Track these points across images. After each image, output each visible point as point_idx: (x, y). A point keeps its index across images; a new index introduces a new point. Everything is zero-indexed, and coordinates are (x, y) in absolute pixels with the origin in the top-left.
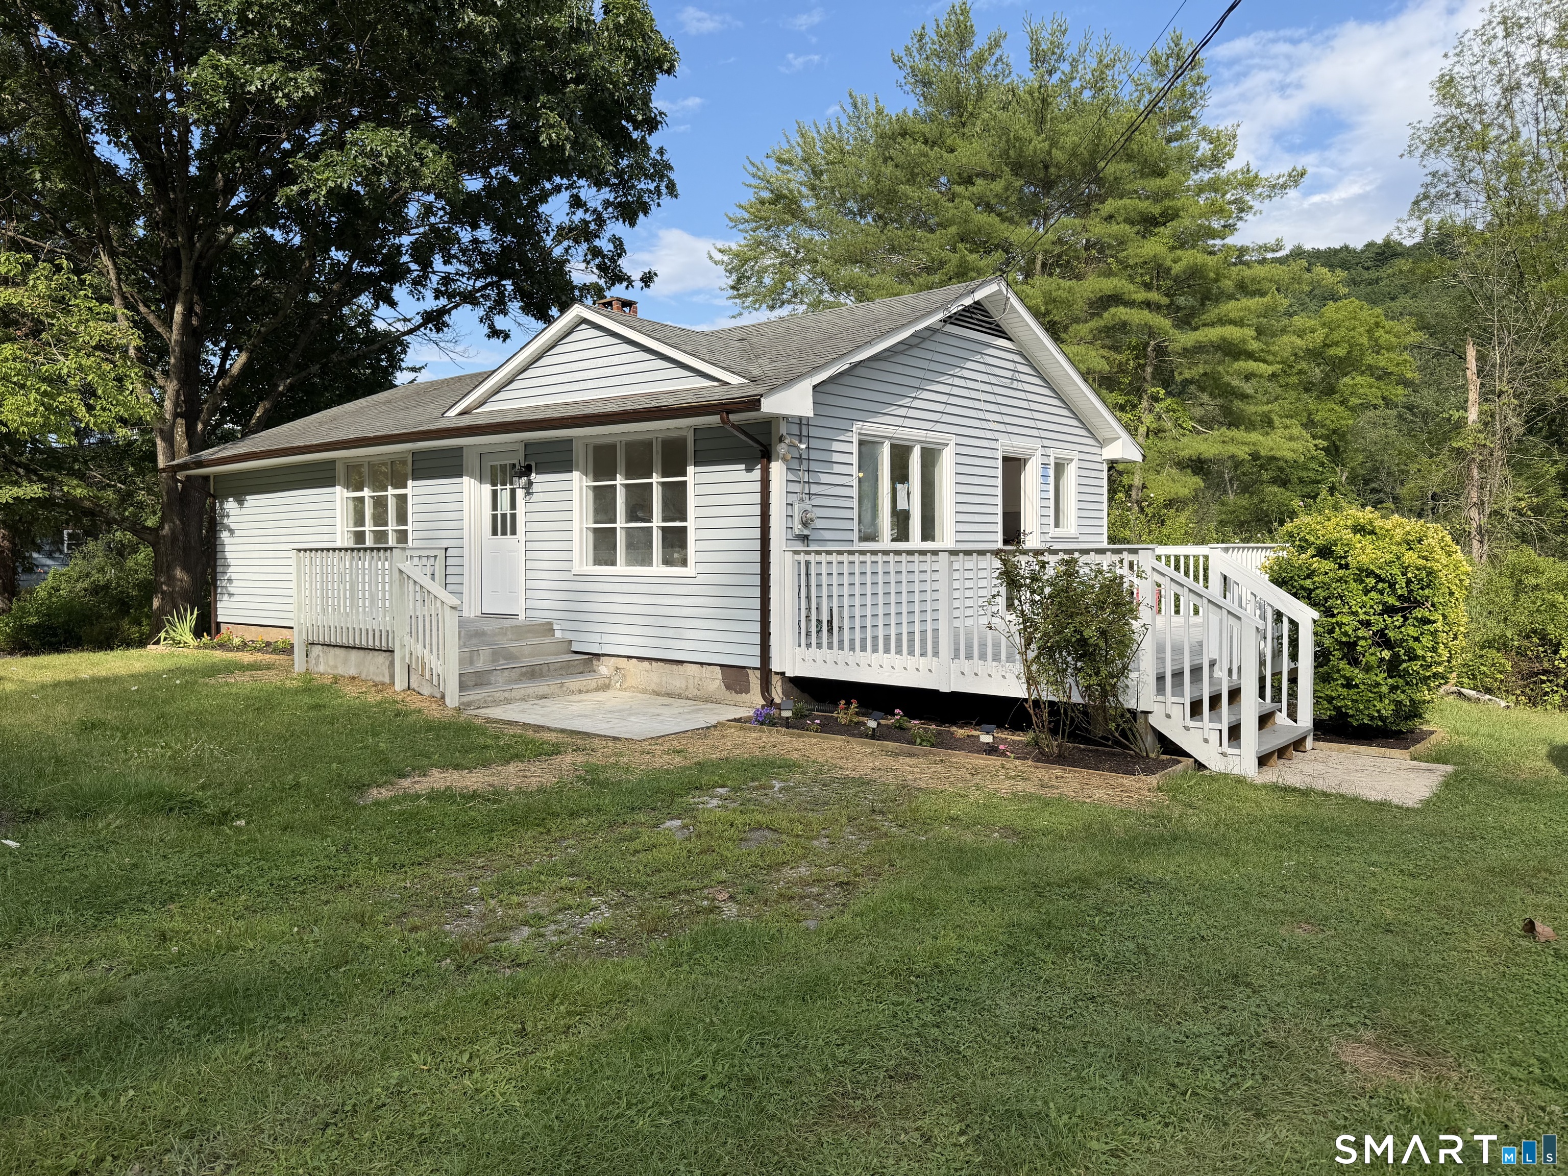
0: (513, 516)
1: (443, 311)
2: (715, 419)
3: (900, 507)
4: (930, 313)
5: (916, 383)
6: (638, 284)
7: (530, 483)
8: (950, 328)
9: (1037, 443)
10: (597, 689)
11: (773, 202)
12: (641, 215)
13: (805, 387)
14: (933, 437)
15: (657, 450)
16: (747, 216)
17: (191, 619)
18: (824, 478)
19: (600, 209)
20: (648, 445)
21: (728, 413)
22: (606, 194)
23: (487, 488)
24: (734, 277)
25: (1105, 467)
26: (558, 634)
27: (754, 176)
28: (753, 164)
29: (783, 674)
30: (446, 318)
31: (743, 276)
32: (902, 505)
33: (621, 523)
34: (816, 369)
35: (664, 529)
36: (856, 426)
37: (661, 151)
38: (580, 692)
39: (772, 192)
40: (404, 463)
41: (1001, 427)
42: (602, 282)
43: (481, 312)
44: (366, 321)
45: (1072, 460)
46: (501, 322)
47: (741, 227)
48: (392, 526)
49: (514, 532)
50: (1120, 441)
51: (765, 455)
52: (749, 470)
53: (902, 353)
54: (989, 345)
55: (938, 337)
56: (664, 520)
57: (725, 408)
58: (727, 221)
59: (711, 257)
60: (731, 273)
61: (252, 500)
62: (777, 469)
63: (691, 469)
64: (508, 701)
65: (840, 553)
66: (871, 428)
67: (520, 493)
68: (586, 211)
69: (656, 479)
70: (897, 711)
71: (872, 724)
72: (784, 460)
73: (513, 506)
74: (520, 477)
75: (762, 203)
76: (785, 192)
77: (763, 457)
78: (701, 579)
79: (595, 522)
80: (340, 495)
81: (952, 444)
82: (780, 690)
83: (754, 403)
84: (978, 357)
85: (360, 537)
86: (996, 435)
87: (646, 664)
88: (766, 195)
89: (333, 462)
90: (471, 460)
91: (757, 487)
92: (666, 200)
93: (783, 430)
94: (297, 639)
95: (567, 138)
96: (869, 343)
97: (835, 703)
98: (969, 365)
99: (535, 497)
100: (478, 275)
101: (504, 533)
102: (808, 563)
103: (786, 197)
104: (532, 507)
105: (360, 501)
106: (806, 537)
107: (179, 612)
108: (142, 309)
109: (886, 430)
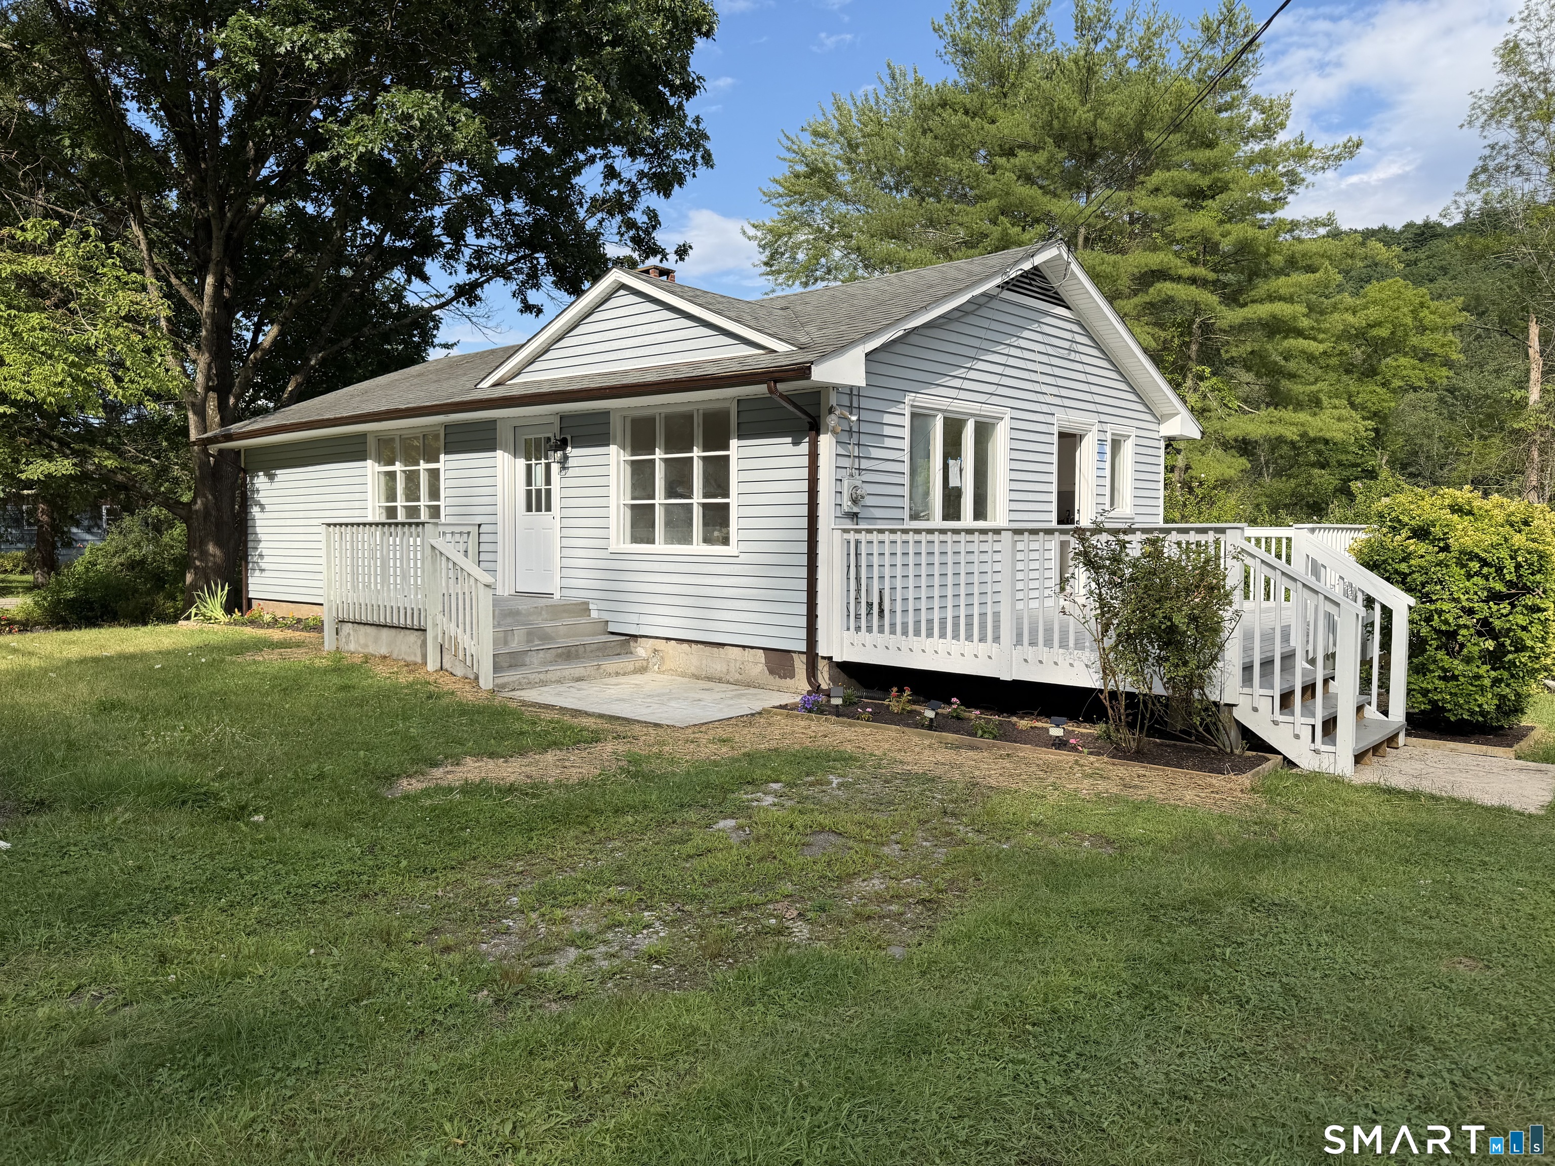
0: (548, 492)
1: (476, 285)
2: (761, 389)
3: (952, 484)
4: (988, 277)
5: (972, 353)
6: (672, 257)
7: (566, 458)
8: (1007, 295)
9: (1094, 418)
10: (635, 672)
11: (808, 176)
12: (676, 186)
13: (858, 354)
14: (987, 410)
15: (698, 422)
16: (781, 190)
17: (222, 595)
18: (875, 453)
19: (634, 180)
20: (688, 418)
21: (776, 382)
22: (641, 164)
23: (521, 463)
24: (767, 253)
25: (1162, 444)
26: (594, 614)
27: (789, 149)
28: (788, 138)
29: (830, 658)
30: (479, 291)
31: (776, 252)
32: (954, 482)
33: (659, 499)
34: (869, 336)
35: (704, 506)
36: (909, 398)
37: (697, 120)
38: (617, 674)
39: (807, 165)
40: (436, 437)
41: (1058, 401)
42: (636, 255)
43: (513, 286)
44: (398, 295)
45: (1129, 436)
46: (534, 297)
47: (775, 201)
48: (424, 502)
49: (548, 509)
50: (1179, 417)
51: (814, 427)
52: (796, 443)
53: (957, 320)
54: (1047, 314)
55: (995, 304)
56: (705, 497)
57: (773, 376)
58: (761, 196)
59: (744, 233)
60: (764, 249)
61: (282, 474)
62: (826, 442)
63: (734, 443)
64: (543, 683)
65: (893, 531)
66: (924, 400)
67: (555, 467)
68: (620, 182)
69: (697, 453)
70: (954, 700)
71: (930, 714)
72: (834, 432)
73: (548, 481)
74: (555, 451)
75: (797, 176)
76: (821, 165)
77: (811, 429)
78: (743, 558)
79: (633, 499)
80: (371, 469)
81: (1007, 418)
82: (826, 676)
83: (803, 371)
84: (1035, 326)
85: (391, 512)
86: (1053, 409)
87: (685, 646)
88: (801, 169)
89: (363, 435)
90: (504, 433)
91: (805, 461)
92: (701, 170)
93: (833, 401)
94: (326, 616)
95: (604, 101)
96: (925, 308)
97: (887, 690)
98: (1026, 334)
99: (570, 472)
100: (510, 249)
101: (539, 509)
102: (858, 542)
103: (820, 170)
104: (567, 482)
105: (391, 476)
106: (855, 515)
107: (209, 588)
108: (174, 280)
109: (944, 404)
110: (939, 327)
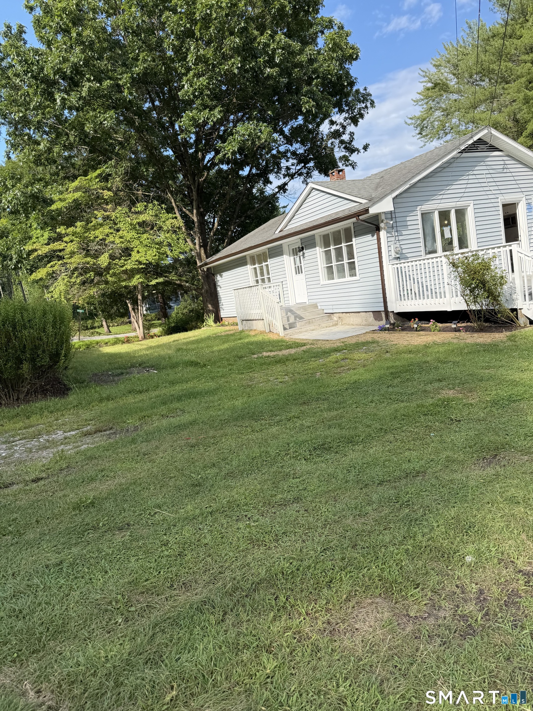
0: (301, 266)
1: (285, 184)
2: (354, 220)
3: (446, 237)
4: (450, 153)
5: (446, 183)
7: (304, 254)
8: (465, 155)
9: (523, 195)
10: (333, 326)
11: (433, 88)
12: (360, 120)
13: (390, 199)
14: (460, 204)
15: (342, 233)
16: (422, 97)
17: (212, 317)
18: (404, 233)
19: (343, 122)
20: (339, 232)
21: (358, 216)
22: (344, 115)
23: (292, 258)
24: (419, 129)
26: (319, 307)
27: (424, 77)
28: (423, 71)
29: (393, 312)
30: (286, 187)
31: (423, 127)
32: (447, 235)
33: (334, 263)
34: (393, 191)
35: (349, 263)
36: (419, 208)
37: (365, 89)
38: (327, 327)
39: (432, 83)
40: (266, 253)
41: (499, 192)
47: (420, 103)
48: (266, 276)
49: (302, 273)
51: (378, 229)
52: (373, 236)
53: (440, 172)
54: (488, 157)
55: (459, 160)
56: (349, 259)
57: (357, 215)
58: (413, 103)
59: (406, 123)
61: (225, 274)
62: (383, 234)
63: (354, 239)
64: (301, 332)
66: (426, 207)
67: (301, 257)
68: (337, 125)
69: (343, 245)
70: (431, 320)
71: (416, 326)
72: (384, 229)
73: (301, 263)
74: (300, 252)
75: (428, 89)
76: (438, 81)
77: (377, 230)
78: (362, 280)
79: (327, 264)
80: (249, 268)
81: (472, 205)
82: (393, 318)
83: (367, 211)
84: (482, 164)
85: (257, 281)
86: (497, 195)
88: (430, 85)
89: (245, 256)
90: (285, 248)
91: (376, 242)
92: (370, 110)
93: (383, 217)
94: (238, 320)
96: (419, 174)
97: (410, 320)
98: (477, 168)
99: (306, 258)
101: (299, 273)
102: (401, 267)
103: (439, 84)
104: (305, 262)
105: (255, 269)
106: (399, 258)
107: (208, 316)
108: (184, 210)
109: (435, 207)
110: (431, 177)
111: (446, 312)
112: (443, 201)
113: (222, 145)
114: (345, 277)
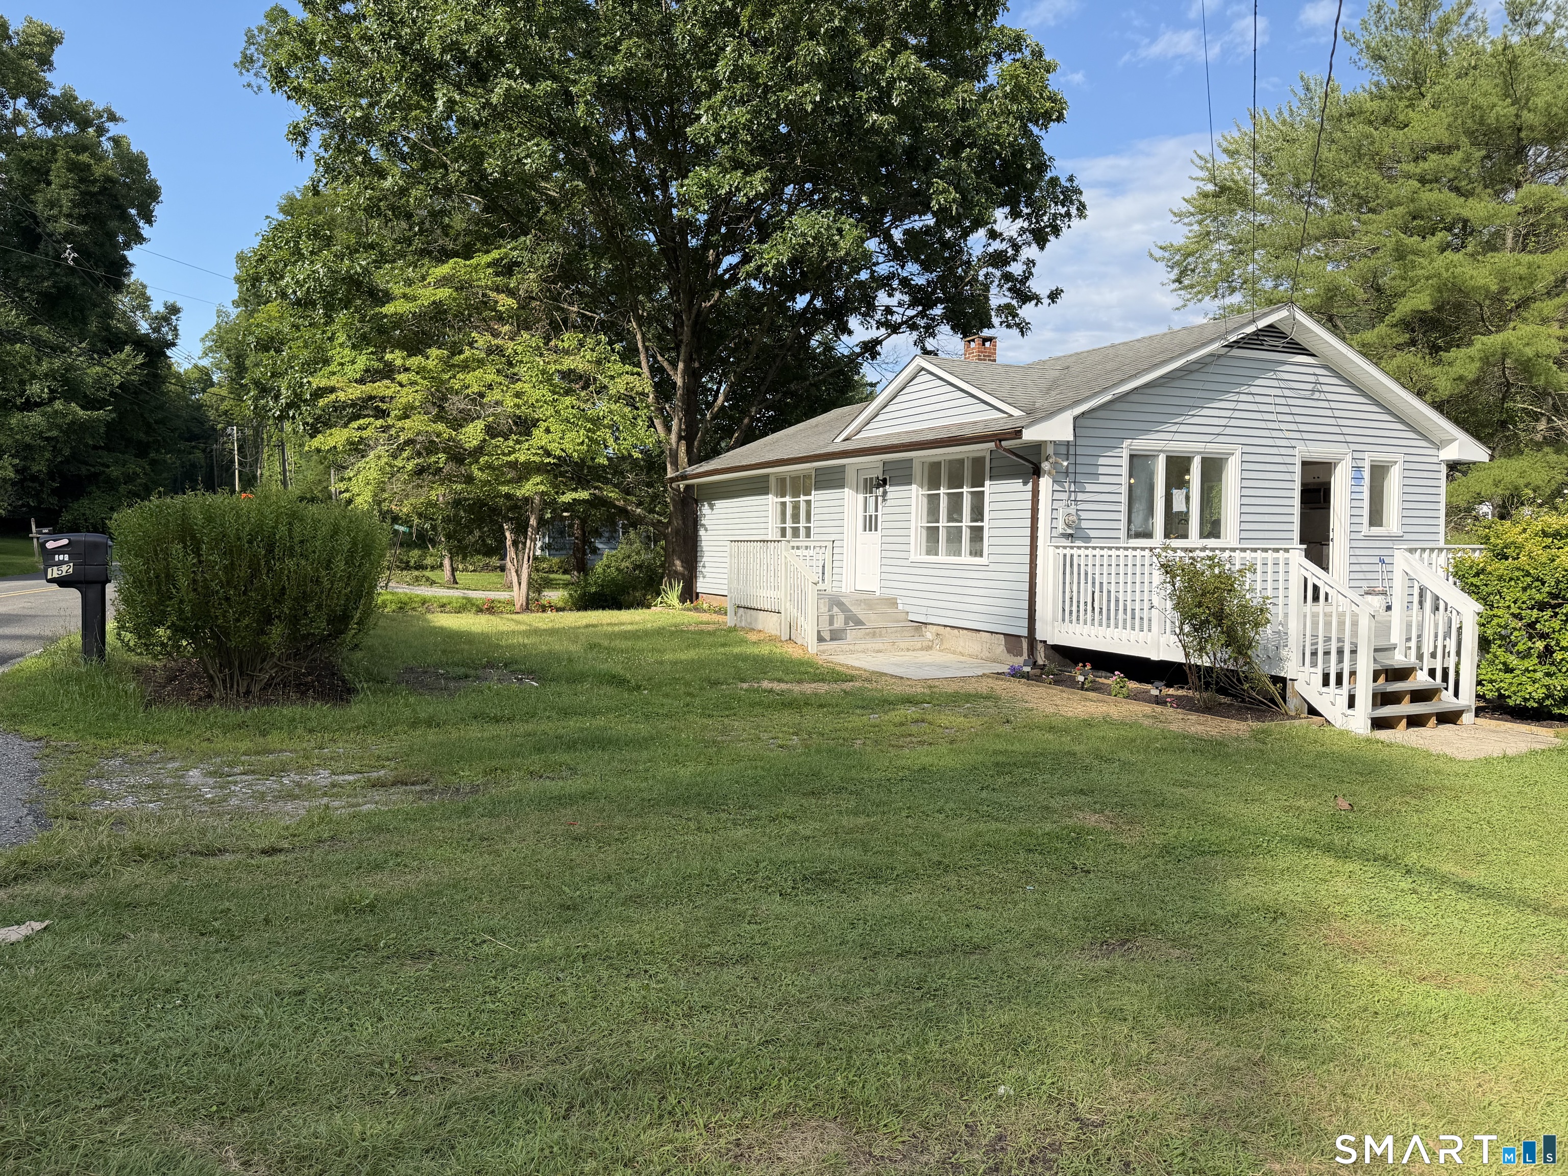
0: (876, 516)
2: (992, 445)
3: (1175, 509)
4: (1212, 341)
5: (1190, 402)
6: (1046, 301)
7: (885, 493)
8: (1236, 352)
9: (1343, 448)
10: (922, 649)
11: (1216, 195)
12: (1052, 238)
14: (1213, 449)
15: (967, 466)
16: (1192, 210)
17: (678, 588)
18: (1089, 488)
19: (1015, 236)
20: (961, 462)
21: (1001, 441)
22: (1020, 223)
23: (861, 497)
24: (1176, 271)
25: (1444, 469)
26: (900, 607)
27: (1202, 168)
28: (1200, 158)
29: (1045, 642)
31: (1186, 268)
32: (1178, 505)
33: (943, 523)
34: (1077, 402)
35: (971, 528)
36: (1126, 443)
38: (908, 650)
39: (1216, 185)
40: (810, 477)
41: (1297, 435)
42: (1014, 302)
43: (915, 335)
44: (828, 348)
45: (1396, 462)
46: (930, 344)
47: (1186, 220)
48: (802, 524)
49: (876, 530)
50: (1456, 443)
51: (1037, 472)
52: (1025, 483)
53: (1180, 378)
54: (1284, 363)
55: (1223, 361)
56: (972, 521)
57: (998, 437)
58: (1171, 217)
59: (1151, 255)
60: (1172, 268)
61: (719, 504)
62: (1045, 483)
63: (987, 483)
64: (852, 652)
65: (1110, 548)
66: (1142, 444)
67: (880, 499)
68: (1003, 240)
69: (966, 490)
70: (1119, 672)
71: (1082, 679)
72: (1049, 473)
73: (876, 511)
74: (878, 488)
75: (1206, 195)
76: (1231, 183)
77: (1034, 474)
78: (992, 567)
79: (928, 522)
80: (771, 501)
81: (1238, 453)
82: (1043, 655)
83: (1018, 433)
84: (1270, 374)
85: (783, 531)
86: (1294, 443)
87: (970, 633)
88: (1210, 188)
89: (767, 476)
90: (850, 475)
91: (1029, 496)
93: (1050, 450)
94: (728, 605)
97: (1076, 664)
98: (1258, 382)
99: (888, 503)
101: (871, 530)
102: (1072, 556)
103: (1230, 189)
104: (886, 510)
105: (784, 504)
106: (1071, 535)
107: (670, 584)
108: (659, 358)
109: (1160, 445)
110: (1161, 385)
111: (1148, 660)
112: (1178, 436)
113: (757, 247)
114: (960, 555)
